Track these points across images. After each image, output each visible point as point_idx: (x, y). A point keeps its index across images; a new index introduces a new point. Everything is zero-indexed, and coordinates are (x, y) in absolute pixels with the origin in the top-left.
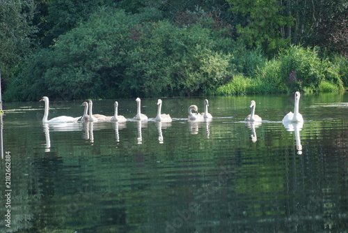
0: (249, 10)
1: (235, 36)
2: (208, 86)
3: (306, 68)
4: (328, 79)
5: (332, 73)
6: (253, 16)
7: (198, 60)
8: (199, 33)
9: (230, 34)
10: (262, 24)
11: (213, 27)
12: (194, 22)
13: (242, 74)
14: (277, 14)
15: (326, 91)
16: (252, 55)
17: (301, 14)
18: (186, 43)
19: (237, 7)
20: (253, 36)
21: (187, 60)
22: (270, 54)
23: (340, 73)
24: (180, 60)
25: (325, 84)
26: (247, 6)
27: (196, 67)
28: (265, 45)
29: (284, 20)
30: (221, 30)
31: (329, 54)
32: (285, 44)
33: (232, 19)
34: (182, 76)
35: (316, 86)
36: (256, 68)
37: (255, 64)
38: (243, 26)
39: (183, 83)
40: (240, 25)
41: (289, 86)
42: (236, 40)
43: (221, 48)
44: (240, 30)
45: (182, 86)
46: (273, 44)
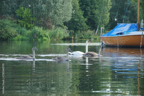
0: (22, 15)
1: (18, 23)
2: (10, 38)
3: (39, 33)
4: (45, 36)
5: (47, 35)
6: (23, 17)
7: (7, 30)
8: (7, 22)
9: (16, 22)
10: (26, 19)
11: (11, 20)
12: (6, 18)
13: (20, 34)
14: (30, 17)
15: (45, 40)
16: (23, 29)
17: (37, 17)
18: (3, 25)
19: (19, 14)
20: (23, 23)
21: (4, 30)
22: (28, 29)
23: (49, 35)
24: (1, 30)
25: (44, 38)
26: (22, 14)
27: (6, 32)
28: (27, 26)
29: (33, 19)
30: (14, 21)
31: (45, 29)
32: (32, 26)
33: (17, 18)
34: (2, 34)
35: (42, 39)
36: (24, 33)
37: (24, 31)
38: (20, 20)
39: (2, 36)
40: (19, 20)
41: (34, 38)
42: (18, 24)
43: (14, 26)
44: (19, 21)
45: (2, 37)
46: (29, 26)
